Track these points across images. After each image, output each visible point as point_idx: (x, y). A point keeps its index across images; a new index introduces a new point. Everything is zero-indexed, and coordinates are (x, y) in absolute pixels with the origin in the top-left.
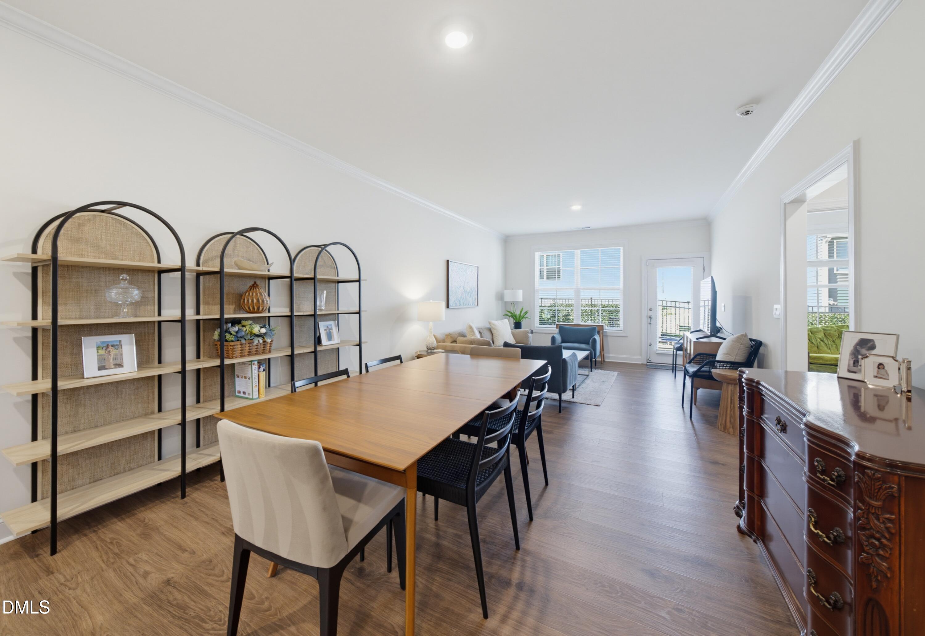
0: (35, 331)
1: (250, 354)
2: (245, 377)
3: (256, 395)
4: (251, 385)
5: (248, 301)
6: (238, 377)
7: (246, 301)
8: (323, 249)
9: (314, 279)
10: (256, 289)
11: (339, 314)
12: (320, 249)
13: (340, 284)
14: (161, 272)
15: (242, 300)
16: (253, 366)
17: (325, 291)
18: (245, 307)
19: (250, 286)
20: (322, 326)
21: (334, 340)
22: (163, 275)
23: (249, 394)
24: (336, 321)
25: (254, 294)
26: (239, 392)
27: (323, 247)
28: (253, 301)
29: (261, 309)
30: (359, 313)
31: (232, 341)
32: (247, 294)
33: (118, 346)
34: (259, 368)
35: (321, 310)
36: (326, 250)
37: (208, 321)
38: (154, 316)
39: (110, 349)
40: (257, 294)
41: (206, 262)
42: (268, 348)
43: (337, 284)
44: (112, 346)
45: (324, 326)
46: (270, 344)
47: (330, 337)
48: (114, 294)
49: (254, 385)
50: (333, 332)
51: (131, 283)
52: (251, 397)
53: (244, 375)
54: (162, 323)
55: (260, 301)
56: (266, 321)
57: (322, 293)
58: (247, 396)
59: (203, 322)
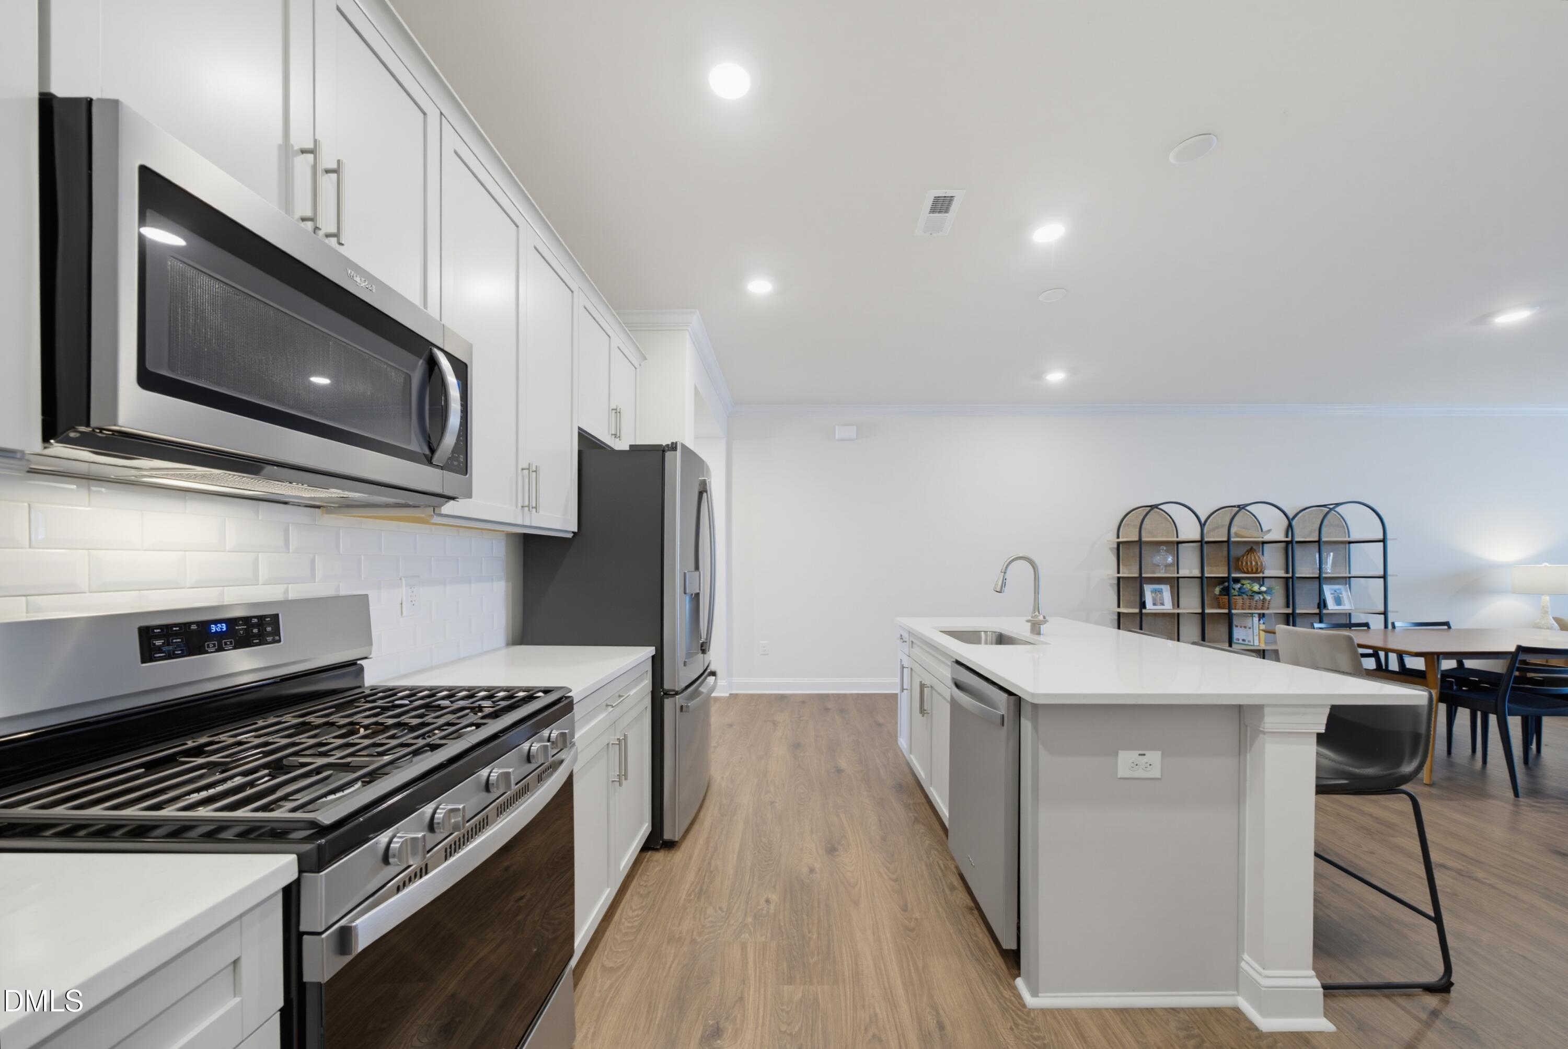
0: (1119, 579)
1: (1250, 608)
2: (1245, 627)
3: (1257, 643)
4: (1252, 634)
5: (1247, 563)
6: (1237, 626)
7: (1244, 564)
8: (1331, 509)
9: (1319, 542)
10: (1253, 553)
11: (1352, 579)
12: (1328, 509)
13: (1352, 545)
14: (1178, 543)
15: (1240, 563)
16: (1254, 618)
17: (1332, 554)
18: (1243, 569)
19: (1247, 551)
20: (1328, 590)
21: (1345, 605)
22: (1180, 545)
23: (1249, 641)
24: (1348, 586)
25: (1253, 558)
26: (1238, 640)
27: (1331, 507)
28: (1251, 563)
29: (1259, 570)
30: (1384, 577)
31: (1235, 596)
32: (1245, 558)
33: (1161, 591)
34: (1259, 620)
35: (1327, 573)
36: (1335, 511)
37: (1210, 579)
38: (1174, 573)
39: (1157, 593)
40: (1255, 557)
41: (1208, 532)
42: (1267, 604)
43: (1347, 545)
44: (1159, 592)
45: (1331, 589)
46: (1269, 601)
47: (1338, 601)
48: (1157, 559)
49: (1255, 634)
50: (1343, 597)
51: (1167, 551)
52: (1252, 644)
53: (1243, 625)
54: (1180, 579)
55: (1259, 564)
56: (1261, 581)
57: (1328, 554)
58: (1246, 643)
59: (1207, 580)
